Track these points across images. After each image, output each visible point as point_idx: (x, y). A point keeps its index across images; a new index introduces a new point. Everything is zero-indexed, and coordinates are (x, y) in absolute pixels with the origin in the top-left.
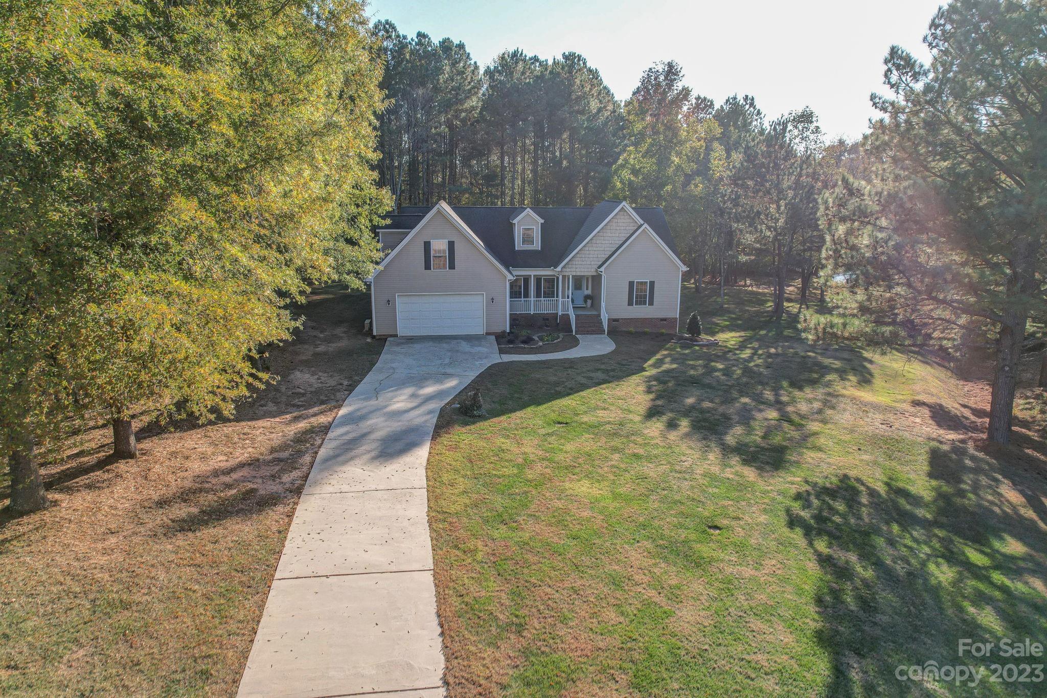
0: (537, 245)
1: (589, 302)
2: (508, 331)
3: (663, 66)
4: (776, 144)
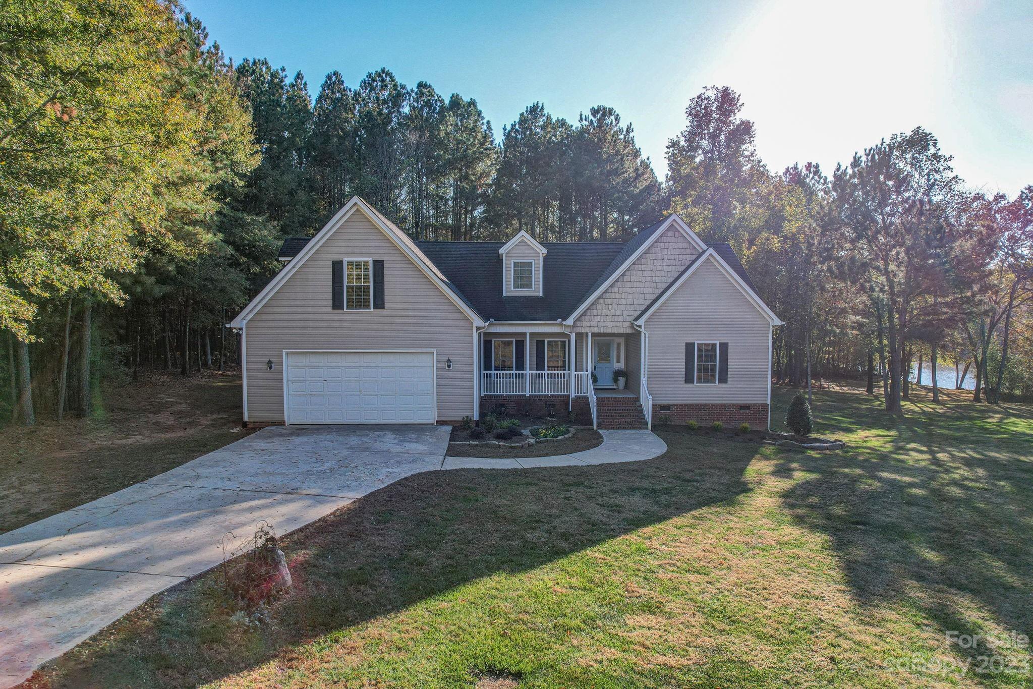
0: (537, 289)
1: (622, 380)
2: (476, 417)
3: (715, 92)
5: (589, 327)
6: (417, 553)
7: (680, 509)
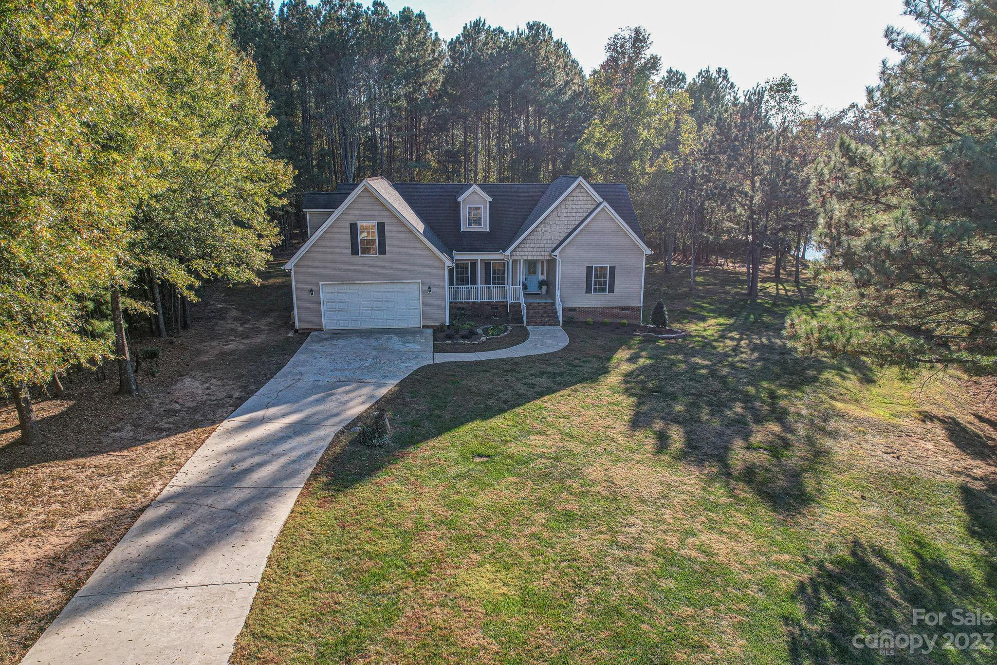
0: (485, 225)
1: (544, 288)
2: (448, 323)
3: (629, 33)
4: (750, 116)
5: (523, 255)
6: (437, 412)
7: (565, 385)
